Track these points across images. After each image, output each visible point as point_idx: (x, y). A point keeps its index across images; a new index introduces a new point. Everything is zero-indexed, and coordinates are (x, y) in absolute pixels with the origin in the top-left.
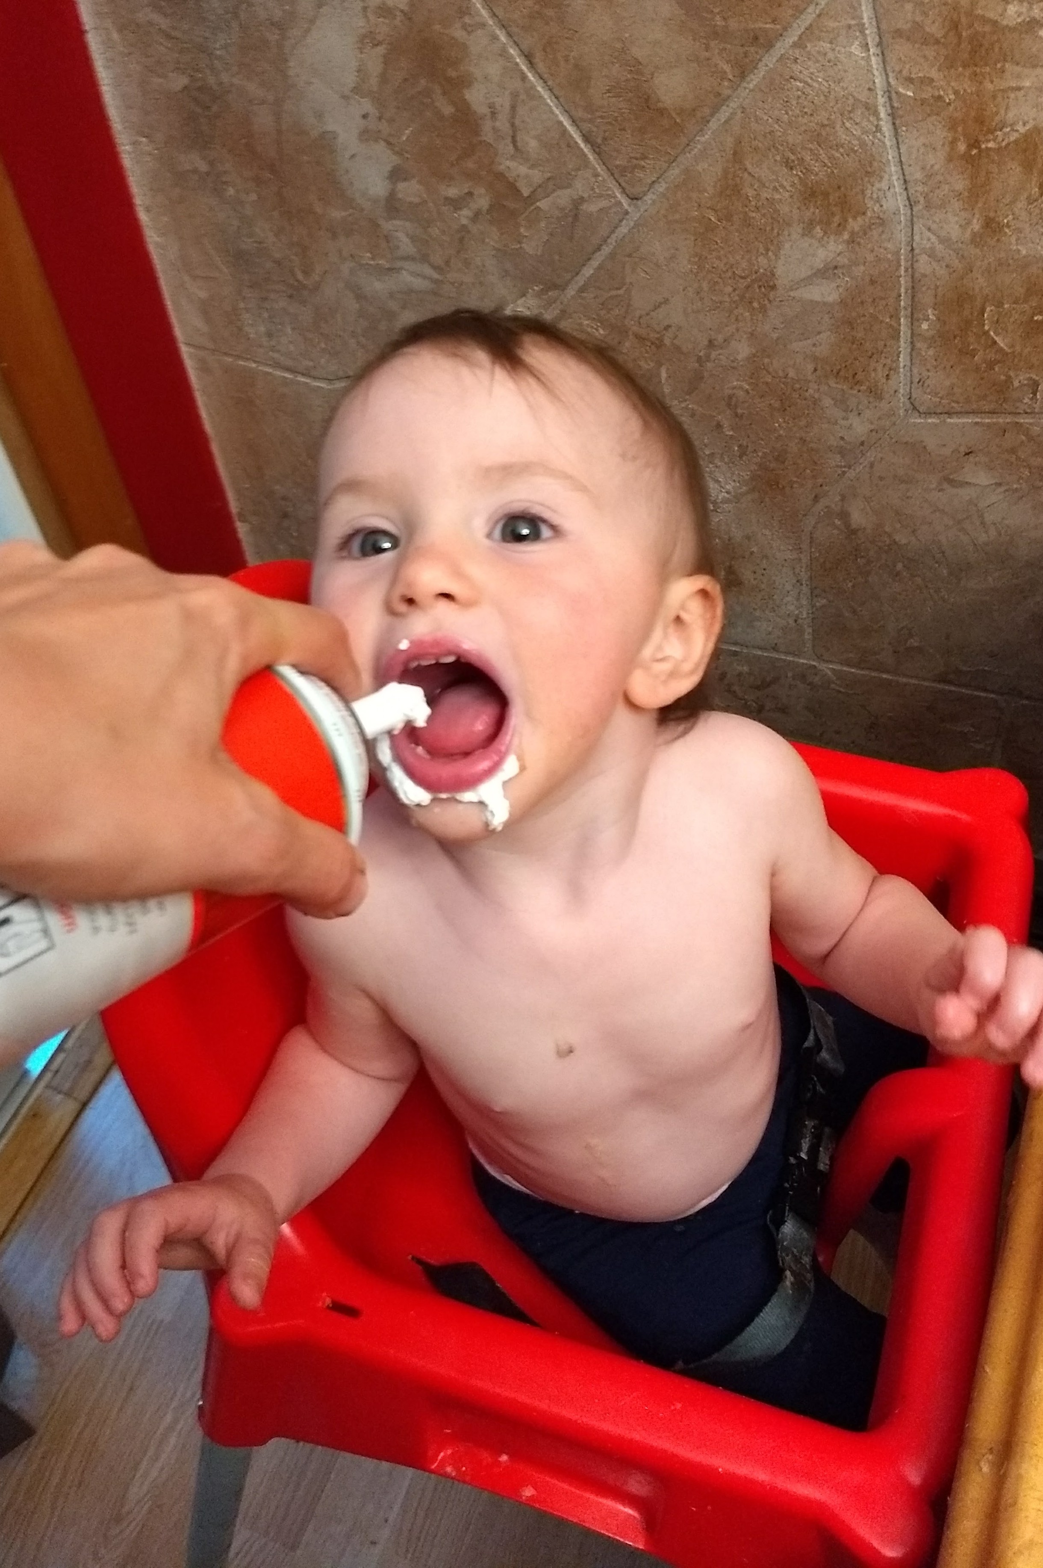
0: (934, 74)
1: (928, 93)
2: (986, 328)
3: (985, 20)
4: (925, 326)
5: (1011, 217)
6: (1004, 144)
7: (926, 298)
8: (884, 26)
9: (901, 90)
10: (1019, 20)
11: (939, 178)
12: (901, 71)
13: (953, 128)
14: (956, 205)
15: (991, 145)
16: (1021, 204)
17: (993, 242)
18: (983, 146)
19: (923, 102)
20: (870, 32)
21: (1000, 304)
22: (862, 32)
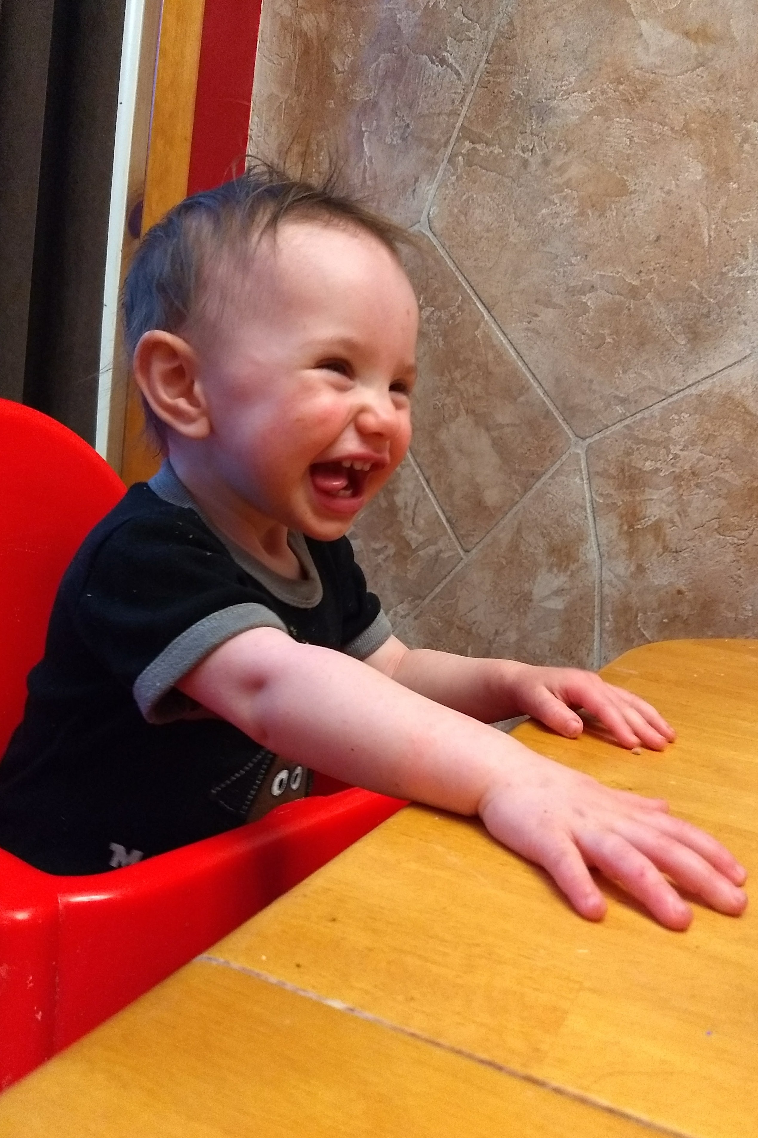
0: (612, 492)
1: (610, 501)
2: (639, 626)
3: (636, 468)
4: (607, 624)
5: (649, 564)
6: (645, 526)
7: (608, 608)
8: (591, 470)
9: (598, 500)
10: (650, 468)
11: (614, 543)
12: (597, 491)
13: (621, 517)
14: (624, 557)
15: (639, 526)
16: (654, 557)
17: (641, 577)
18: (635, 527)
19: (608, 505)
20: (585, 472)
21: (645, 613)
22: (581, 472)
